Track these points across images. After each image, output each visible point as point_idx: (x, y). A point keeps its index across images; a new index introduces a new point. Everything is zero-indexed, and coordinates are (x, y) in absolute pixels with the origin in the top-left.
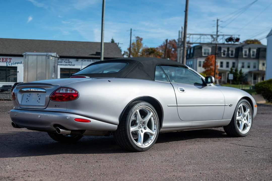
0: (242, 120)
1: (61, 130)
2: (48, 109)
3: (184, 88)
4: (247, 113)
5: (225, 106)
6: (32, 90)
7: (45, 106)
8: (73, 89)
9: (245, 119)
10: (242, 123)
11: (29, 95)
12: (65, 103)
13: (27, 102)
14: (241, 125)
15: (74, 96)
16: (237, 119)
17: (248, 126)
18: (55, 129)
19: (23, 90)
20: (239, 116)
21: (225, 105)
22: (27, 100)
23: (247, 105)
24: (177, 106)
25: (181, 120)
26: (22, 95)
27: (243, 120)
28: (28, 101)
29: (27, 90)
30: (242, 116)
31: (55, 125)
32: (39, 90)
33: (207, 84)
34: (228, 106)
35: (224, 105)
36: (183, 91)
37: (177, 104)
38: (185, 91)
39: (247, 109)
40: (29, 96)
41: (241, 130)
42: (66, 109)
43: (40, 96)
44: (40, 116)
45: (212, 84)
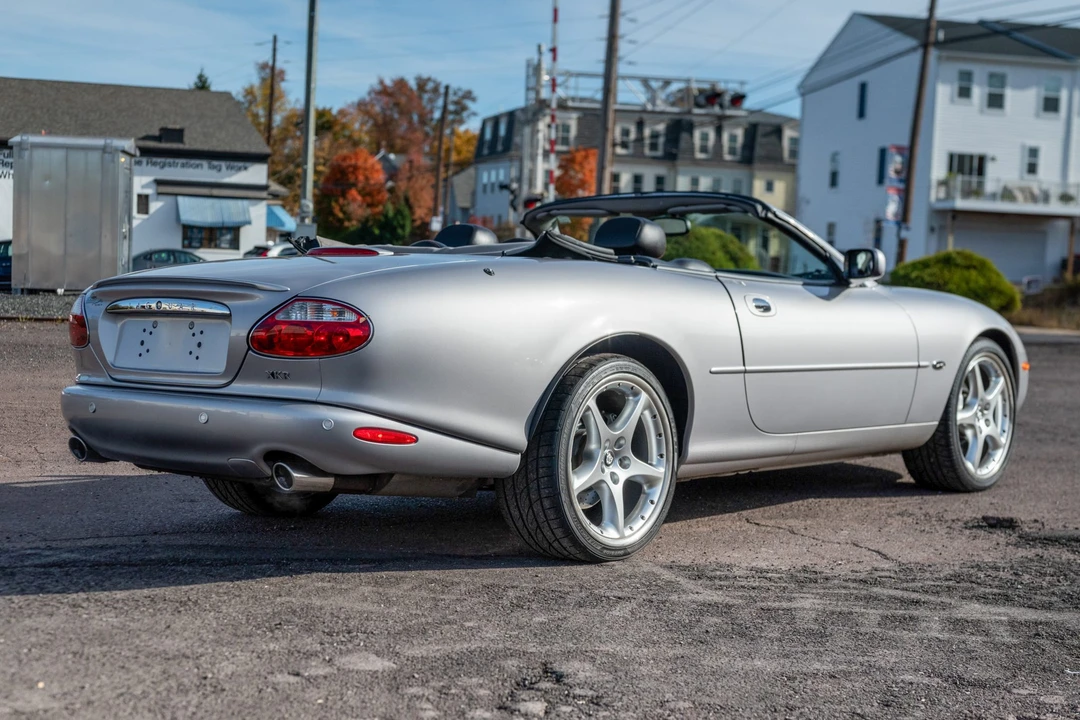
0: (977, 424)
1: (295, 475)
2: (238, 387)
3: (767, 299)
4: (995, 396)
5: (920, 370)
6: (166, 305)
7: (223, 375)
8: (345, 307)
9: (987, 420)
10: (975, 436)
11: (150, 328)
12: (313, 362)
13: (140, 355)
14: (973, 443)
15: (353, 333)
16: (958, 423)
17: (997, 446)
18: (267, 471)
19: (123, 304)
20: (966, 406)
21: (919, 366)
22: (143, 350)
23: (997, 363)
24: (745, 372)
25: (757, 429)
26: (119, 325)
27: (981, 424)
28: (148, 351)
29: (144, 307)
30: (976, 407)
31: (271, 456)
32: (199, 308)
33: (852, 280)
34: (931, 368)
35: (916, 364)
36: (767, 309)
37: (744, 365)
38: (772, 307)
39: (993, 379)
40: (151, 333)
41: (973, 465)
42: (317, 389)
43: (202, 332)
44: (204, 414)
45: (870, 282)
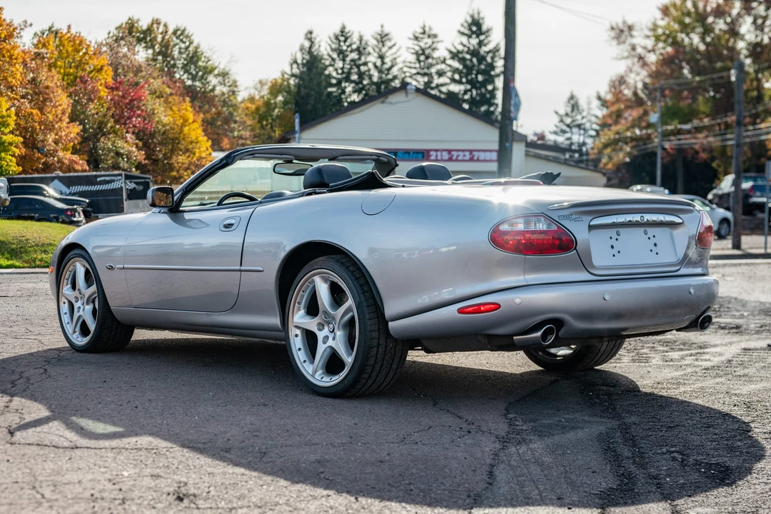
7: (679, 263)
11: (615, 236)
44: (692, 287)
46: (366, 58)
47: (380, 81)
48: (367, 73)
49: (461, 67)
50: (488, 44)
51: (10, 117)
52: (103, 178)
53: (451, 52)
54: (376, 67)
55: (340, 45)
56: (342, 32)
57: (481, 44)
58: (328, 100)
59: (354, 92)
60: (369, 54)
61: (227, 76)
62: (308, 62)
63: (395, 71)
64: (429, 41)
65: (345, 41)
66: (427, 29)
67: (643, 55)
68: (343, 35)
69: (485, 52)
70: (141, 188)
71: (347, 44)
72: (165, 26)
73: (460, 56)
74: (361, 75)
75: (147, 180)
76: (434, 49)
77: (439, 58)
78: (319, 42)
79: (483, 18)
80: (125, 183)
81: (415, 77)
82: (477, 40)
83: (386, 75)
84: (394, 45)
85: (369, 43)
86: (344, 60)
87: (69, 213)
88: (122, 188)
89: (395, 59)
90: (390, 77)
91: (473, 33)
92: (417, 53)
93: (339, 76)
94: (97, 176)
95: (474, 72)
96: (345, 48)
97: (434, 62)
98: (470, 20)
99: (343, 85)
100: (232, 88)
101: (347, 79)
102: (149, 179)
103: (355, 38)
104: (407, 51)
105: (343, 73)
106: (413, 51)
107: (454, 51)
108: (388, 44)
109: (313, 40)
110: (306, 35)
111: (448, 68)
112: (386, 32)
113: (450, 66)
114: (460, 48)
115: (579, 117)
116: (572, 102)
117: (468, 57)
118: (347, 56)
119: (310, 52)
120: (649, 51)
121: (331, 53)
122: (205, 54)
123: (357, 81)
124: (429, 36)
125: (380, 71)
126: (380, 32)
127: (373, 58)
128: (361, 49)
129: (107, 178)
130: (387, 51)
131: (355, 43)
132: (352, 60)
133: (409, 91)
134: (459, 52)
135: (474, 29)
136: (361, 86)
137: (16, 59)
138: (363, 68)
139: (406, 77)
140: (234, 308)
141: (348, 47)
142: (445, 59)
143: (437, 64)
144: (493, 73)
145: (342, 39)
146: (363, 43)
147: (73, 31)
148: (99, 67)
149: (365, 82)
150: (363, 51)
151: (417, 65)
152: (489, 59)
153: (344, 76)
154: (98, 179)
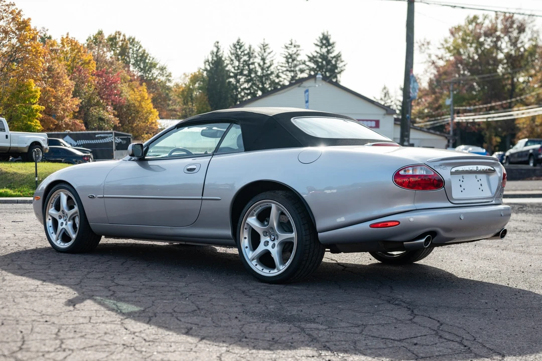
11: (462, 179)
46: (253, 60)
47: (262, 75)
48: (254, 70)
49: (315, 67)
50: (333, 52)
51: (37, 92)
52: (99, 135)
53: (309, 57)
54: (259, 65)
55: (237, 51)
56: (238, 42)
57: (328, 52)
58: (229, 87)
59: (245, 82)
60: (256, 57)
61: (164, 70)
62: (215, 62)
63: (272, 68)
64: (295, 50)
65: (240, 49)
66: (293, 42)
67: (435, 61)
68: (238, 45)
69: (331, 57)
70: (125, 142)
71: (241, 50)
72: (124, 36)
73: (315, 59)
74: (250, 71)
75: (129, 137)
76: (298, 55)
77: (301, 60)
78: (223, 49)
79: (330, 35)
80: (115, 139)
81: (285, 73)
82: (326, 50)
83: (267, 71)
84: (272, 52)
85: (256, 50)
86: (239, 61)
87: (86, 159)
88: (112, 142)
89: (272, 61)
90: (269, 72)
91: (324, 44)
92: (286, 57)
93: (236, 72)
94: (95, 134)
95: (324, 70)
96: (239, 53)
97: (298, 63)
98: (321, 37)
99: (238, 77)
100: (168, 77)
101: (241, 74)
102: (130, 136)
103: (246, 47)
104: (280, 55)
105: (238, 69)
106: (284, 56)
107: (311, 56)
108: (268, 51)
109: (219, 47)
110: (215, 44)
111: (307, 68)
112: (266, 43)
113: (308, 66)
114: (315, 54)
115: (389, 101)
116: (385, 91)
117: (320, 60)
118: (241, 58)
119: (217, 56)
120: (439, 59)
121: (231, 56)
122: (149, 55)
123: (247, 74)
124: (295, 46)
125: (263, 69)
126: (263, 43)
127: (258, 60)
128: (250, 54)
129: (102, 135)
130: (267, 56)
131: (246, 50)
132: (244, 61)
133: (317, 79)
134: (314, 57)
135: (324, 42)
136: (249, 78)
137: (40, 53)
138: (251, 67)
139: (279, 72)
140: (194, 224)
141: (242, 52)
142: (305, 61)
143: (300, 64)
144: (336, 71)
145: (238, 47)
146: (252, 50)
147: (70, 37)
148: (87, 61)
149: (253, 75)
150: (251, 55)
151: (287, 65)
152: (333, 62)
153: (239, 71)
154: (97, 136)
